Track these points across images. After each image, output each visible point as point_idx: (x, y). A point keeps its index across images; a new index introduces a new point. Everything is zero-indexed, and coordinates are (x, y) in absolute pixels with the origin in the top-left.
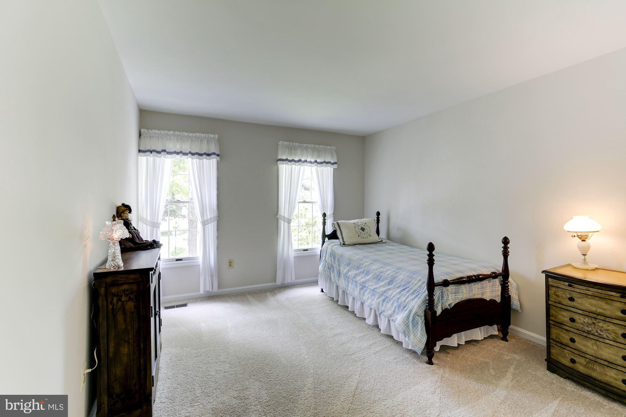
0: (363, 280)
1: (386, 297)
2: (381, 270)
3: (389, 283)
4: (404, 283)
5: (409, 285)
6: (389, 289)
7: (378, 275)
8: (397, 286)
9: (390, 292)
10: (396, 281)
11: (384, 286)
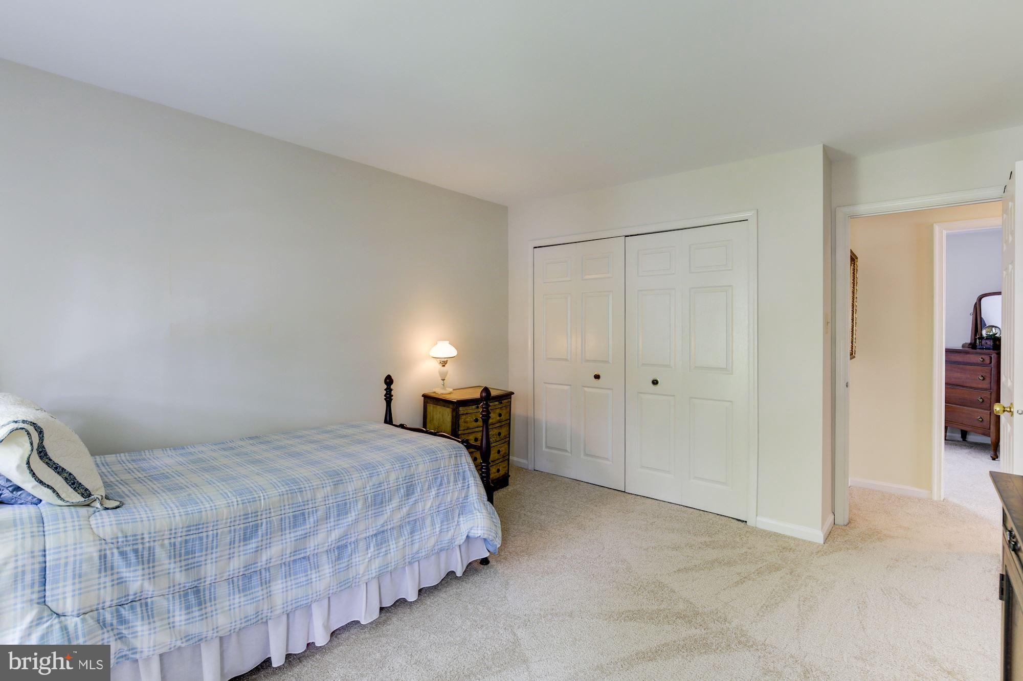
0: (335, 535)
1: (413, 522)
2: (375, 480)
3: (409, 492)
4: (433, 474)
5: (441, 472)
6: (416, 502)
7: (375, 496)
8: (426, 487)
9: (420, 505)
10: (417, 482)
11: (399, 508)
